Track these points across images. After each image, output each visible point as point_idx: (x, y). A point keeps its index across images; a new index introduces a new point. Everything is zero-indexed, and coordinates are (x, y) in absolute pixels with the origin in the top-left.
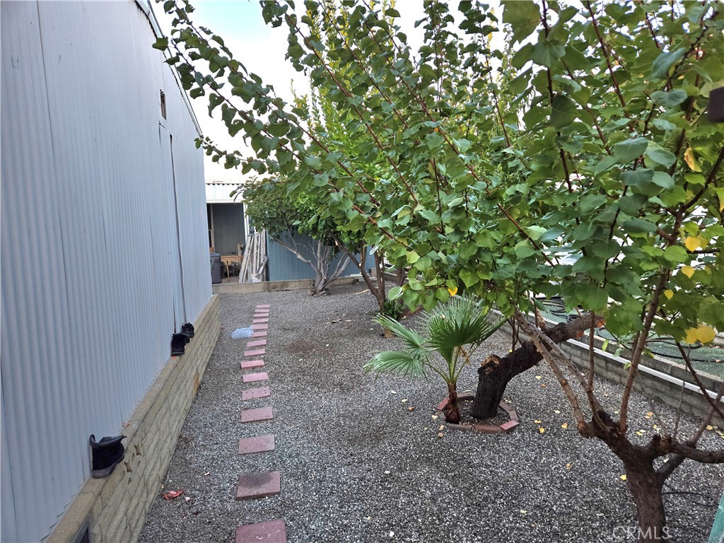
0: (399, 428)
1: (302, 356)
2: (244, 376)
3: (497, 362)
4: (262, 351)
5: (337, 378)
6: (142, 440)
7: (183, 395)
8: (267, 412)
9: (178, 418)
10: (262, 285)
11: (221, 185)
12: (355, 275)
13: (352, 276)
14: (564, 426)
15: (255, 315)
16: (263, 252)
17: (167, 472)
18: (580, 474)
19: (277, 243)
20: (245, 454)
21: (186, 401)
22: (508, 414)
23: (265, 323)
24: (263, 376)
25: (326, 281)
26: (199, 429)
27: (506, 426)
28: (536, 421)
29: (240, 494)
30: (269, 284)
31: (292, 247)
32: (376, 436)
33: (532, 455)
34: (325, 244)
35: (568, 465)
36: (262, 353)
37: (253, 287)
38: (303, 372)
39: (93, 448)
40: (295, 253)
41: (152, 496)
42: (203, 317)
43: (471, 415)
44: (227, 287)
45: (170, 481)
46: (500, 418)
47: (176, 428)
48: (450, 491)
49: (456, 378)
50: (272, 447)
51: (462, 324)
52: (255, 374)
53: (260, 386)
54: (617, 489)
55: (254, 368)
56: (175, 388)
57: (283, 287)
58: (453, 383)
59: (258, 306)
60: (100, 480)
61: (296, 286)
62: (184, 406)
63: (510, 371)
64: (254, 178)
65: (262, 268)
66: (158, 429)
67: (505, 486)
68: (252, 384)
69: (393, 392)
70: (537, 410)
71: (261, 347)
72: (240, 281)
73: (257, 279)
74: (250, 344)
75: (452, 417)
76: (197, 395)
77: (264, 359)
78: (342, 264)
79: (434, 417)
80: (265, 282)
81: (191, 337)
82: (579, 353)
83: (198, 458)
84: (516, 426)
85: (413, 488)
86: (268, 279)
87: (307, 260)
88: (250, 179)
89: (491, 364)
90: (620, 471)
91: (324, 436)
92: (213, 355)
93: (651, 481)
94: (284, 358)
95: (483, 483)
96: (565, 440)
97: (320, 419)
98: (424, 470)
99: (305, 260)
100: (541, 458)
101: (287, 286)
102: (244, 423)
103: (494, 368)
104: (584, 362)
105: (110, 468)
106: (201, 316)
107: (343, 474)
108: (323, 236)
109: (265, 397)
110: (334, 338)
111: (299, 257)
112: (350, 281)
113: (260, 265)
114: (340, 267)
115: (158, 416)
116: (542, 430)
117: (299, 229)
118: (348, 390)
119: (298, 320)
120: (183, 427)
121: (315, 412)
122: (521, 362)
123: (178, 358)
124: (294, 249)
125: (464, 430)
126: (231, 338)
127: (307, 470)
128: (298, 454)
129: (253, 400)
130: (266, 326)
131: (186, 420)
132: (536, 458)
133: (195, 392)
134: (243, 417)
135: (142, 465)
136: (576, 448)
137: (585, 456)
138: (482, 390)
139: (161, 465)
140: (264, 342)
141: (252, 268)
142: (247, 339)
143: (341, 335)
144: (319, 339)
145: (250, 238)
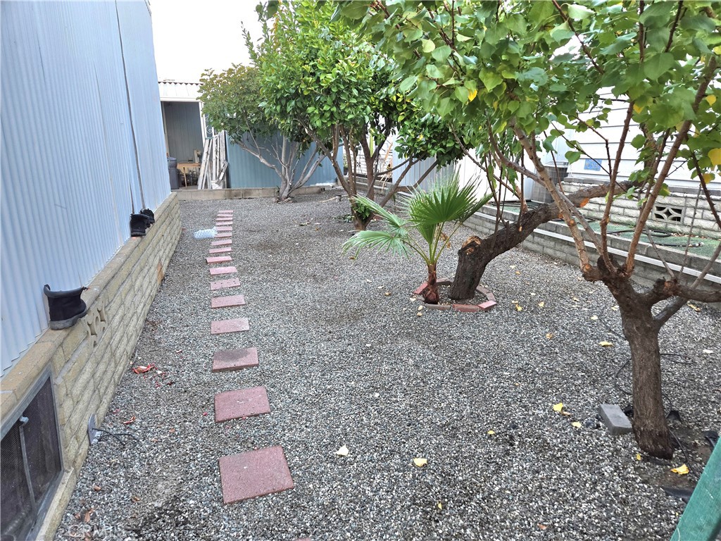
0: (377, 310)
1: (271, 253)
2: (211, 270)
3: (478, 243)
4: (229, 249)
5: (309, 270)
6: (105, 307)
7: (147, 279)
8: (239, 299)
9: (143, 300)
10: (223, 192)
11: (173, 84)
12: (321, 184)
13: (317, 185)
14: (541, 305)
15: (218, 219)
16: (223, 157)
17: (135, 350)
18: (560, 342)
19: (238, 146)
20: (218, 334)
21: (150, 287)
22: (485, 296)
23: (230, 225)
24: (232, 269)
25: (291, 187)
26: (167, 313)
27: (485, 305)
28: (513, 302)
29: (216, 367)
30: (231, 191)
31: (255, 150)
32: (356, 316)
33: (512, 329)
34: (291, 140)
35: (548, 335)
36: (228, 250)
37: (214, 194)
38: (274, 267)
39: (49, 298)
40: (258, 156)
41: (121, 368)
42: (163, 209)
43: (449, 297)
44: (186, 194)
45: (139, 358)
46: (477, 299)
47: (142, 310)
48: (433, 359)
49: (437, 259)
50: (247, 328)
51: (449, 195)
52: (223, 268)
53: (229, 277)
54: (597, 352)
55: (221, 262)
56: (137, 268)
57: (246, 194)
58: (433, 264)
59: (220, 212)
60: (61, 331)
61: (259, 194)
62: (149, 291)
63: (491, 252)
64: (210, 71)
65: (222, 174)
66: (123, 303)
67: (487, 353)
68: (218, 276)
69: (368, 280)
70: (512, 292)
71: (227, 245)
72: (199, 188)
73: (217, 186)
74: (214, 243)
75: (431, 298)
76: (162, 285)
77: (231, 255)
78: (308, 170)
79: (413, 300)
80: (226, 189)
81: (152, 223)
82: (552, 243)
83: (167, 338)
84: (494, 306)
85: (396, 357)
86: (229, 186)
87: (271, 164)
88: (205, 73)
89: (472, 244)
90: (598, 338)
91: (300, 319)
92: (175, 252)
93: (648, 326)
94: (252, 255)
95: (465, 352)
96: (543, 316)
97: (295, 304)
98: (404, 343)
99: (268, 165)
100: (520, 331)
101: (250, 194)
102: (215, 308)
103: (476, 249)
104: (557, 252)
105: (70, 320)
106: (160, 208)
107: (323, 348)
108: (289, 130)
109: (235, 287)
110: (303, 238)
111: (262, 160)
112: (316, 190)
113: (221, 171)
114: (306, 173)
115: (121, 289)
116: (520, 309)
117: (266, 112)
118: (322, 280)
119: (263, 223)
120: (149, 313)
121: (289, 299)
122: (502, 243)
123: (139, 238)
124: (257, 153)
125: (443, 310)
126: (193, 238)
127: (286, 346)
128: (275, 333)
129: (222, 289)
130: (231, 228)
131: (151, 306)
132: (516, 330)
133: (159, 282)
134: (213, 303)
135: (108, 333)
136: (554, 322)
137: (563, 328)
138: (461, 272)
139: (128, 341)
140: (230, 241)
141: (212, 174)
142: (211, 239)
143: (310, 236)
144: (288, 239)
145: (208, 141)
